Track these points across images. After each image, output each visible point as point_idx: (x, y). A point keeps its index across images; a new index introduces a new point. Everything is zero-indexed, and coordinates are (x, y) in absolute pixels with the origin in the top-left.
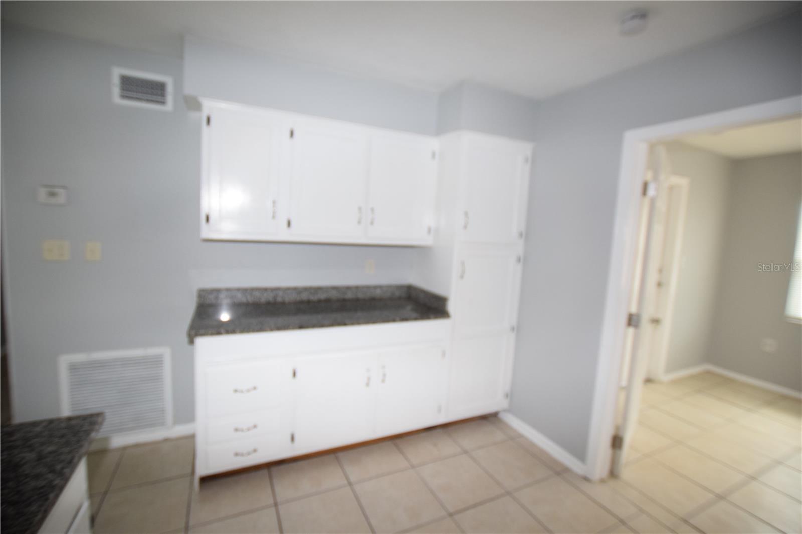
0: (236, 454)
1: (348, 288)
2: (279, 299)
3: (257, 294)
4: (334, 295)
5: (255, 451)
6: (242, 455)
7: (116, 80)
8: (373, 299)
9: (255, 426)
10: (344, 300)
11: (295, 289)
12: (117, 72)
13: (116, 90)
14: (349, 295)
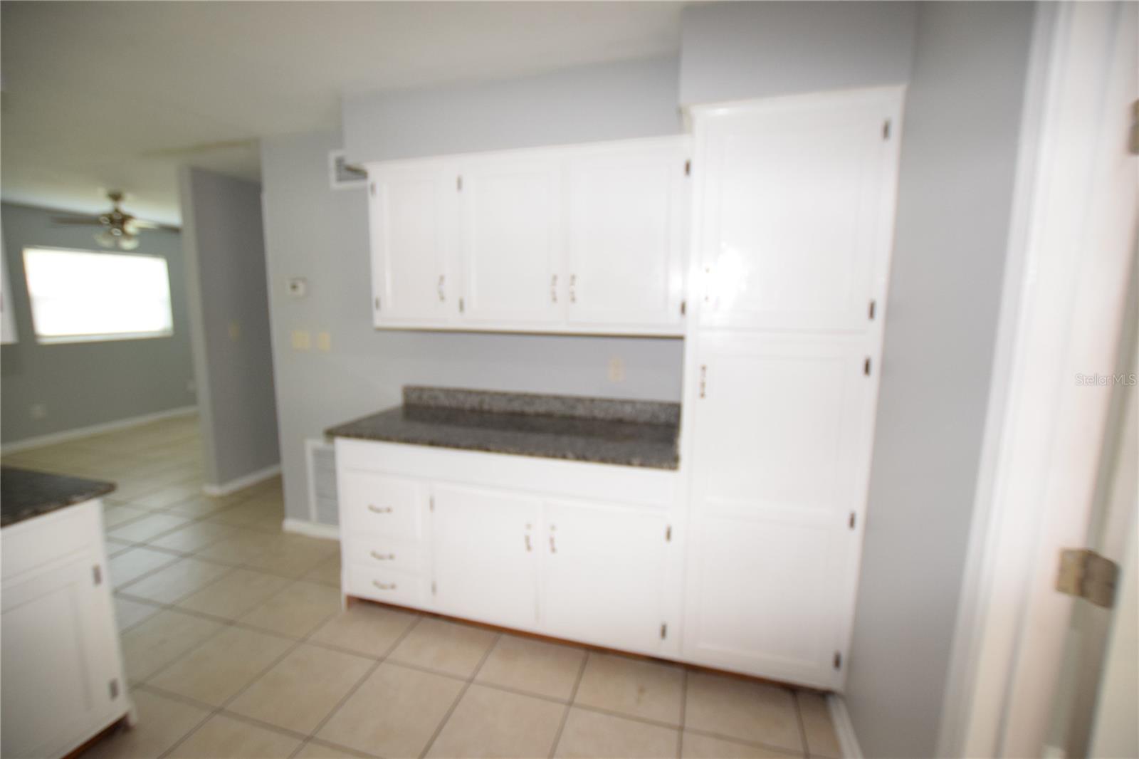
0: (376, 584)
1: (579, 400)
2: (486, 407)
3: (461, 397)
4: (557, 408)
5: (393, 587)
6: (382, 587)
7: (332, 164)
8: (620, 422)
9: (391, 557)
10: (573, 418)
11: (504, 395)
12: (333, 156)
13: (333, 175)
14: (580, 411)
